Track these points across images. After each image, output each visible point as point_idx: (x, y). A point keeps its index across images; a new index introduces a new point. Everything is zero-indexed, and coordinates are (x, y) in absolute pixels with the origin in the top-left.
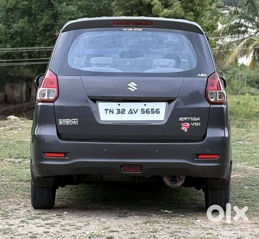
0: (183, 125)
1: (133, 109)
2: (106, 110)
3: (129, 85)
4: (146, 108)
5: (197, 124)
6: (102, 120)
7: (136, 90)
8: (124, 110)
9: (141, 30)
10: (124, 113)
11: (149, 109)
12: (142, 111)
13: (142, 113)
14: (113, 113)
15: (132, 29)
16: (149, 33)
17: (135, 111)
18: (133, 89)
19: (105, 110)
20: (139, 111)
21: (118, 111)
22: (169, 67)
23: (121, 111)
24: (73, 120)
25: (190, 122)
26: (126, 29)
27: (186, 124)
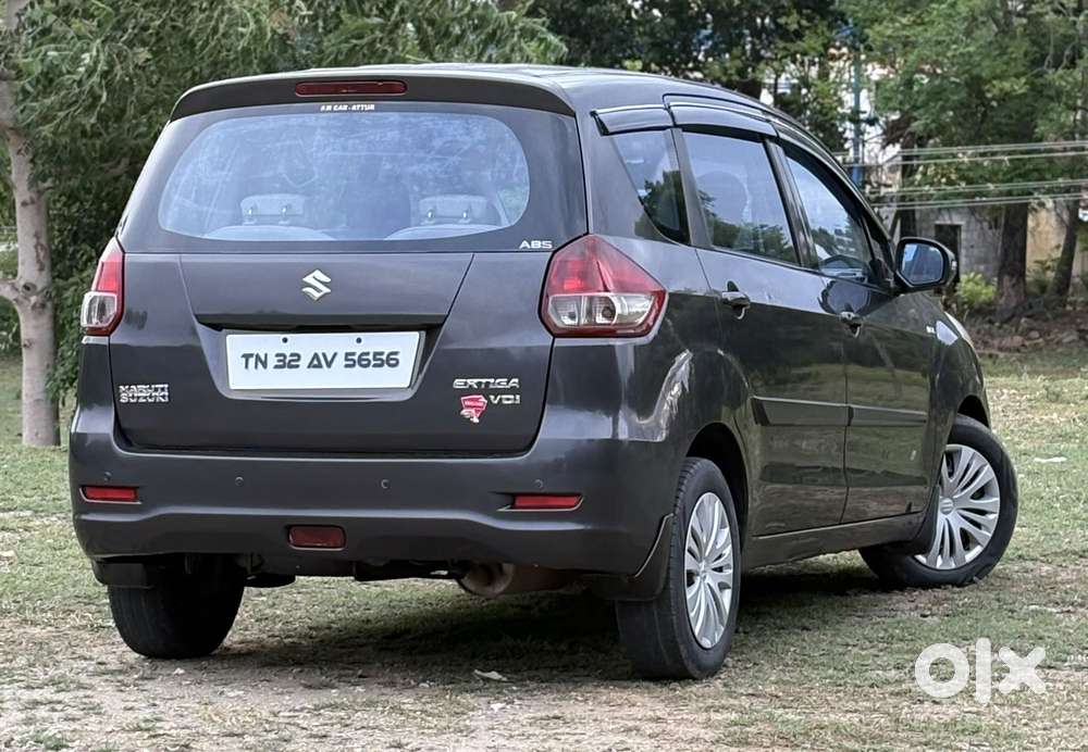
0: (468, 403)
1: (324, 355)
2: (247, 357)
3: (309, 279)
4: (358, 350)
5: (508, 399)
6: (232, 387)
7: (326, 294)
8: (299, 356)
9: (372, 107)
10: (297, 366)
11: (368, 354)
12: (346, 360)
13: (347, 366)
14: (265, 365)
15: (345, 107)
16: (394, 117)
17: (329, 359)
18: (318, 290)
19: (244, 356)
20: (340, 361)
21: (279, 361)
22: (461, 221)
23: (288, 358)
24: (156, 390)
25: (486, 391)
26: (329, 108)
27: (477, 400)
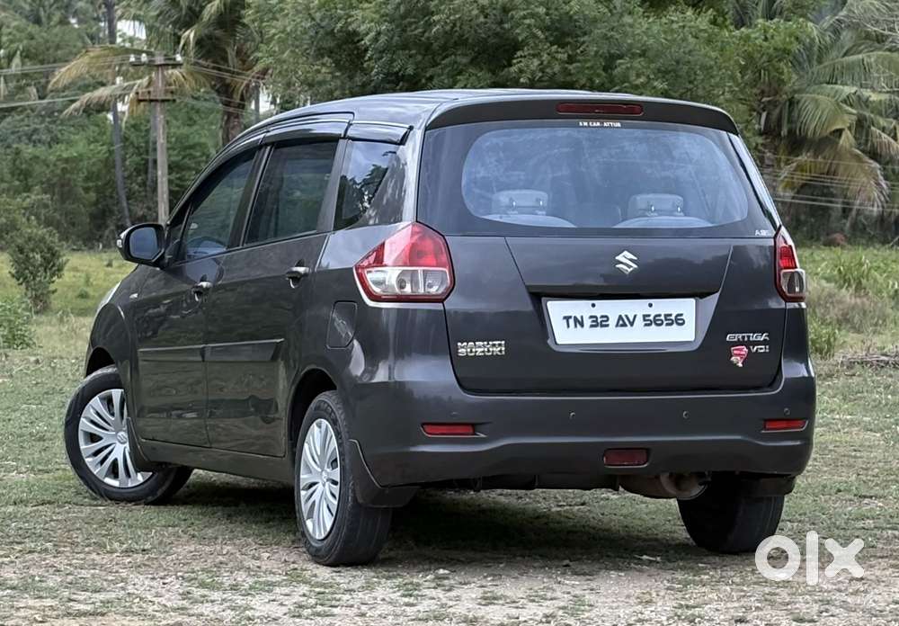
0: (735, 352)
1: (627, 316)
2: (567, 318)
3: (619, 258)
4: (652, 312)
5: (762, 349)
6: (559, 342)
7: (635, 269)
8: (606, 316)
9: (619, 125)
10: (607, 326)
11: (660, 315)
12: (645, 320)
13: (646, 325)
14: (582, 325)
15: (598, 124)
16: (638, 133)
17: (631, 319)
18: (629, 266)
19: (564, 318)
20: (639, 321)
21: (593, 321)
23: (599, 320)
24: (494, 345)
25: (749, 344)
26: (586, 124)
27: (741, 350)
